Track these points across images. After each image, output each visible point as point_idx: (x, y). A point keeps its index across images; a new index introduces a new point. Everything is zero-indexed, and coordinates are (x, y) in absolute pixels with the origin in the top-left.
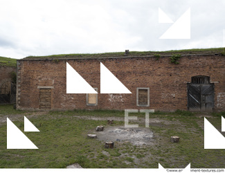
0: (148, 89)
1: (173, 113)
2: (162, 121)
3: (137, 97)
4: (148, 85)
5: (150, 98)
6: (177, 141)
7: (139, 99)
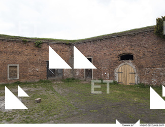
0: (18, 65)
1: (37, 82)
2: (29, 89)
3: (8, 73)
4: (17, 62)
5: (20, 73)
6: (39, 101)
7: (10, 74)
